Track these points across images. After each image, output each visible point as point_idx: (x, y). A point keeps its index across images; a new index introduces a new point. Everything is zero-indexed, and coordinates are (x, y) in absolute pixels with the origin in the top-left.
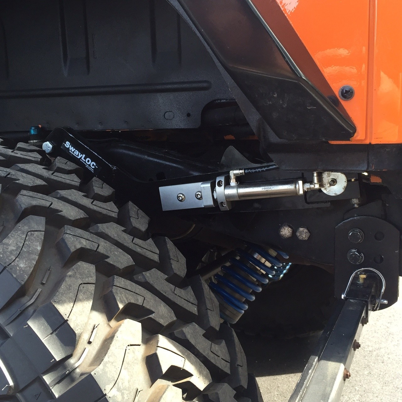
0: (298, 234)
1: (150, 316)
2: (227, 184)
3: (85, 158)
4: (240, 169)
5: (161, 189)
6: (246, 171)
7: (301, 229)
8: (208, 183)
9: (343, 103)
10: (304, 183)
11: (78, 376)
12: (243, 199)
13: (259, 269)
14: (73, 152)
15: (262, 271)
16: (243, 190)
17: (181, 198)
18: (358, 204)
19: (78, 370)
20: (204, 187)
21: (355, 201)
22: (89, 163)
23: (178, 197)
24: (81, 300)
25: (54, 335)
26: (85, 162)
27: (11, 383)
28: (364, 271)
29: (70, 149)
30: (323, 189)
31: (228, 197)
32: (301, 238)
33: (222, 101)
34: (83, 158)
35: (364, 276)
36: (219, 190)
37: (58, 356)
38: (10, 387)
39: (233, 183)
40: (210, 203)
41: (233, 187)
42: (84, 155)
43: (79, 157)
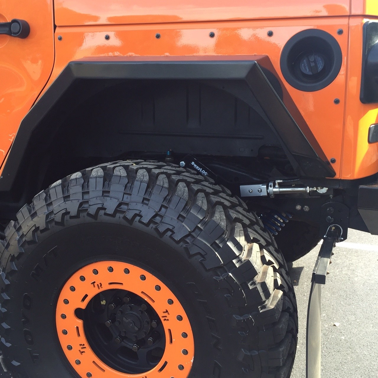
0: (304, 209)
1: (259, 242)
2: (274, 187)
3: (202, 170)
4: (280, 180)
5: (241, 186)
6: (284, 181)
7: (306, 206)
8: (265, 185)
9: (331, 164)
10: (309, 188)
11: (243, 261)
12: (281, 193)
13: (277, 223)
14: (196, 167)
15: (278, 224)
16: (281, 190)
17: (251, 191)
18: (332, 197)
19: (243, 259)
20: (263, 187)
21: (331, 196)
22: (204, 173)
23: (249, 191)
24: (241, 236)
25: (235, 247)
26: (202, 172)
27: (222, 263)
28: (334, 226)
29: (194, 165)
30: (317, 190)
31: (274, 192)
32: (305, 210)
33: (269, 145)
34: (201, 170)
35: (334, 228)
36: (271, 189)
37: (237, 254)
38: (222, 264)
39: (277, 186)
40: (266, 194)
41: (277, 188)
42: (201, 169)
43: (199, 170)
